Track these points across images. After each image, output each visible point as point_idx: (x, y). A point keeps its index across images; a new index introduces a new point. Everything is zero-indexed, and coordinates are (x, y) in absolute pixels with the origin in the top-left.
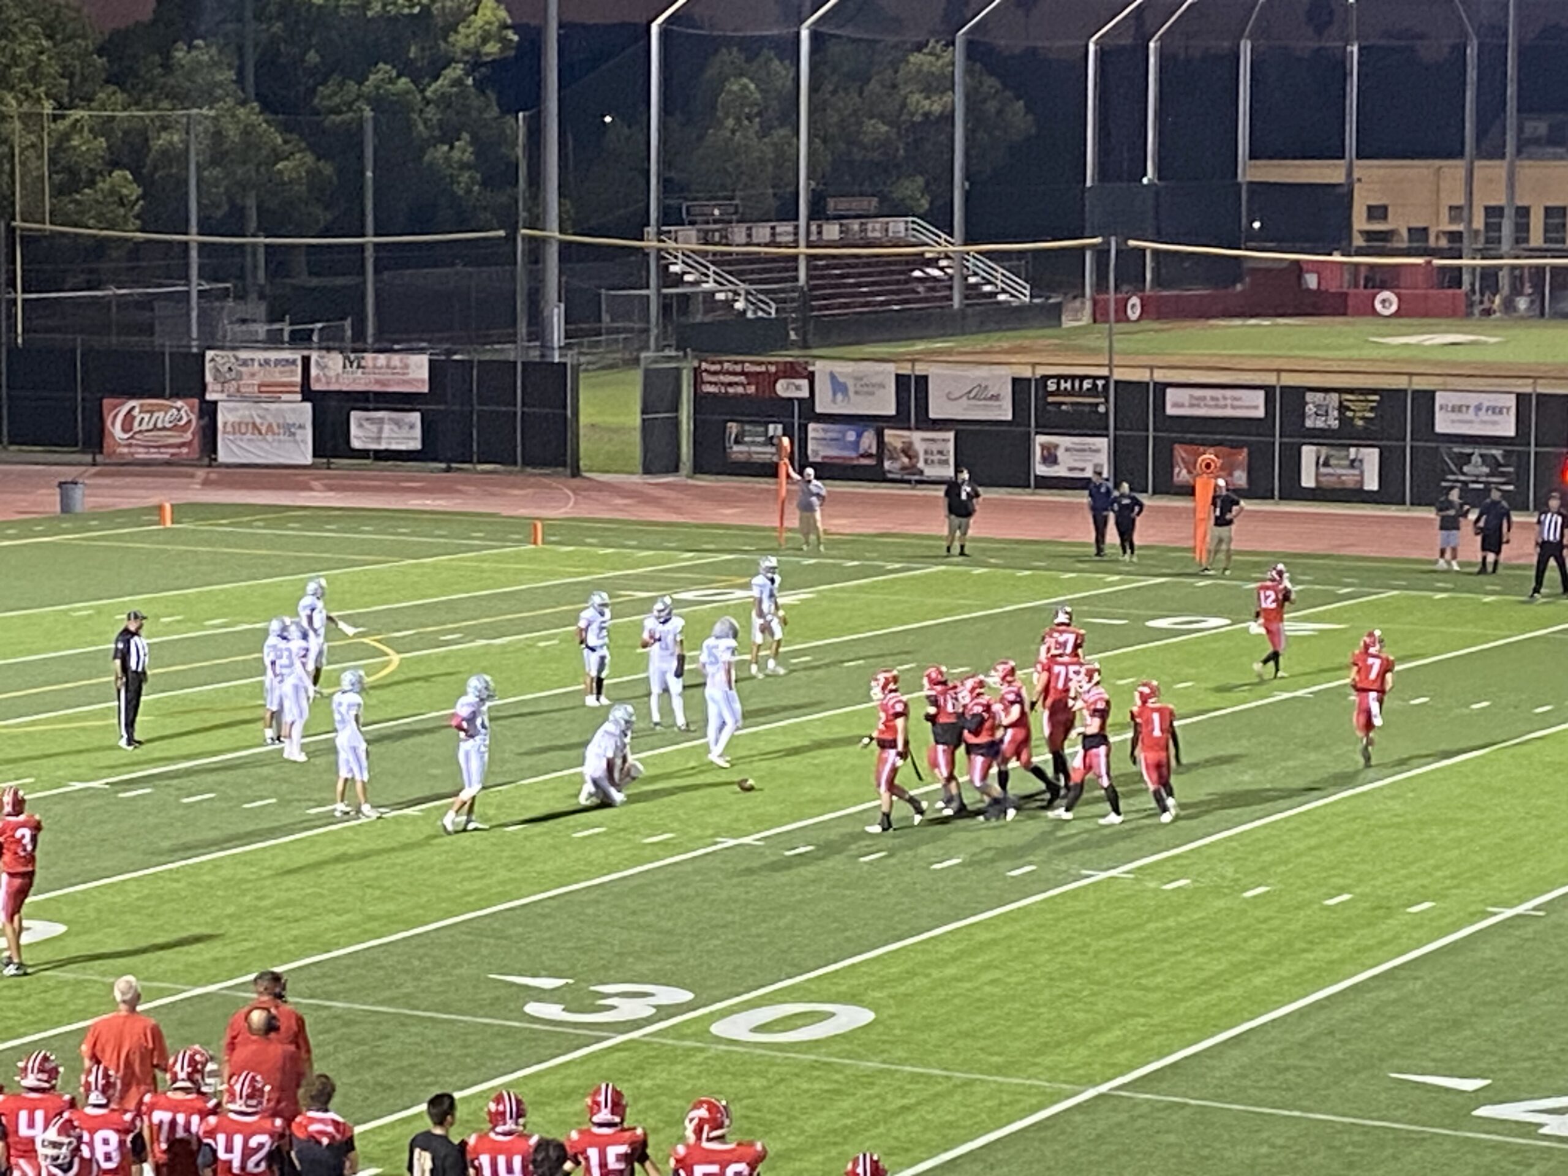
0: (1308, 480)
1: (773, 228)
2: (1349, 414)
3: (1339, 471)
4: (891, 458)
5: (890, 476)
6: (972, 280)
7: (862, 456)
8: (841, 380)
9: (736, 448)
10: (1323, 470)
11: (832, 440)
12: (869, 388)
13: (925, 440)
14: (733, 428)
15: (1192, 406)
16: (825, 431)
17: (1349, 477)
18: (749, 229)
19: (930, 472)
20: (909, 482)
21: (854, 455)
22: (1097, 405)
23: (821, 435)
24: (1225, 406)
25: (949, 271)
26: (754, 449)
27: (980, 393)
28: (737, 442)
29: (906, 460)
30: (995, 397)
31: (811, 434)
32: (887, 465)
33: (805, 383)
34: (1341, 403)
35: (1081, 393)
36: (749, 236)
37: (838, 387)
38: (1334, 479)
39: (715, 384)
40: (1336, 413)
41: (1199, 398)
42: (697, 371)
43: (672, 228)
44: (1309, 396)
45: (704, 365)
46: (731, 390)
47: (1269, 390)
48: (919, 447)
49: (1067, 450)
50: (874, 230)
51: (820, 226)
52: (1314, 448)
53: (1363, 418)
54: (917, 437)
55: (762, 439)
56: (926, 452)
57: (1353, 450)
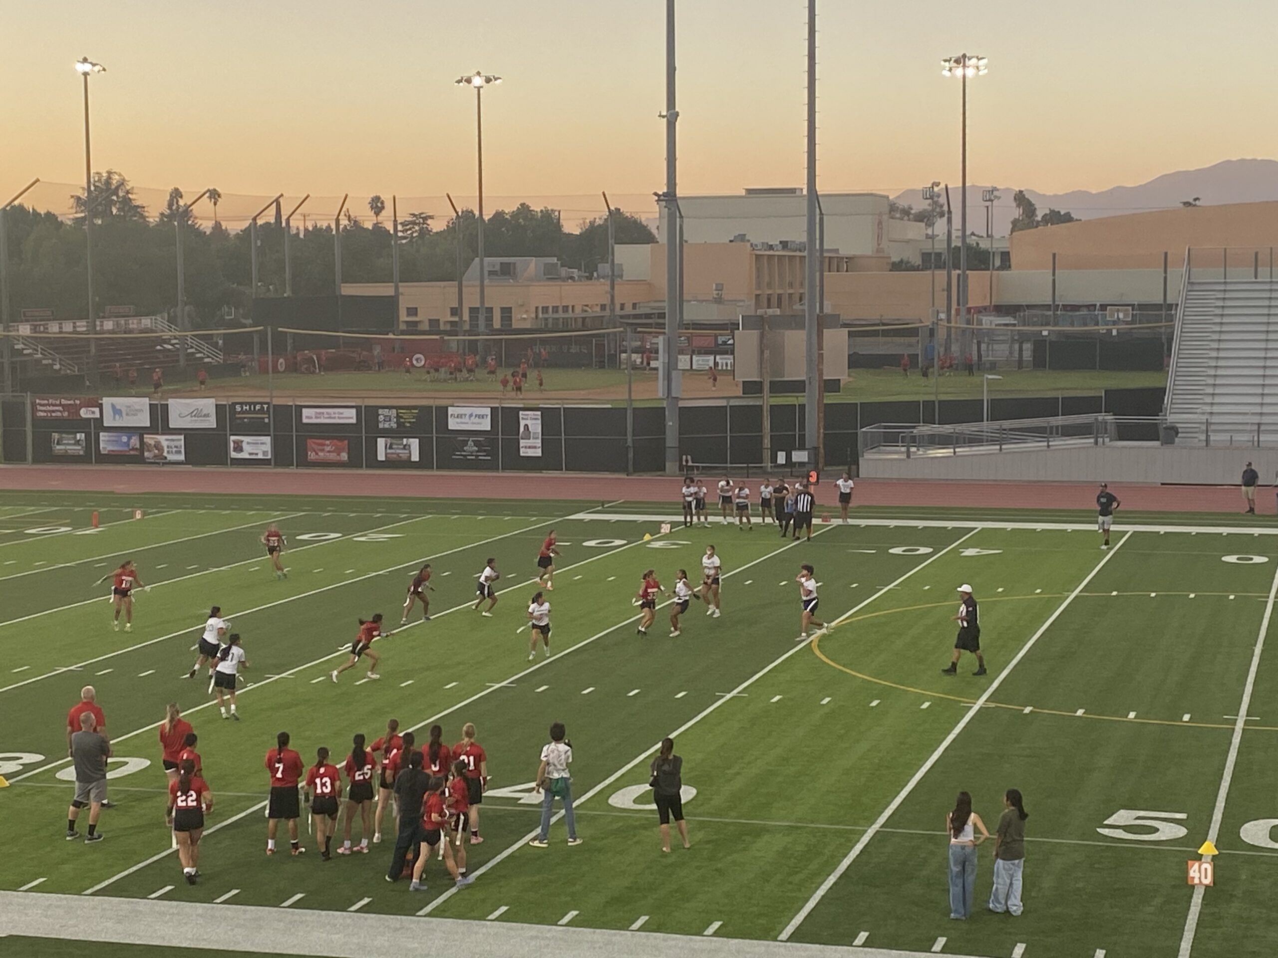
0: (381, 457)
1: (74, 323)
2: (402, 420)
3: (398, 451)
4: (149, 451)
5: (148, 460)
6: (190, 351)
7: (131, 450)
8: (118, 407)
9: (58, 447)
10: (389, 451)
11: (113, 441)
12: (136, 412)
13: (167, 440)
14: (56, 436)
15: (316, 418)
16: (109, 436)
17: (403, 454)
18: (61, 324)
19: (171, 457)
20: (158, 463)
21: (126, 449)
22: (264, 418)
23: (107, 439)
24: (334, 418)
25: (177, 346)
26: (68, 447)
27: (197, 414)
28: (58, 444)
29: (156, 451)
30: (207, 415)
31: (101, 438)
32: (146, 454)
33: (97, 410)
34: (397, 414)
35: (255, 412)
36: (61, 328)
37: (116, 411)
38: (395, 456)
39: (45, 411)
40: (395, 420)
41: (320, 413)
42: (34, 405)
43: (15, 324)
44: (380, 411)
45: (38, 401)
46: (53, 414)
47: (358, 408)
48: (165, 444)
49: (248, 443)
50: (133, 323)
51: (102, 322)
52: (384, 439)
53: (409, 422)
54: (163, 439)
55: (73, 442)
56: (168, 447)
57: (405, 440)
